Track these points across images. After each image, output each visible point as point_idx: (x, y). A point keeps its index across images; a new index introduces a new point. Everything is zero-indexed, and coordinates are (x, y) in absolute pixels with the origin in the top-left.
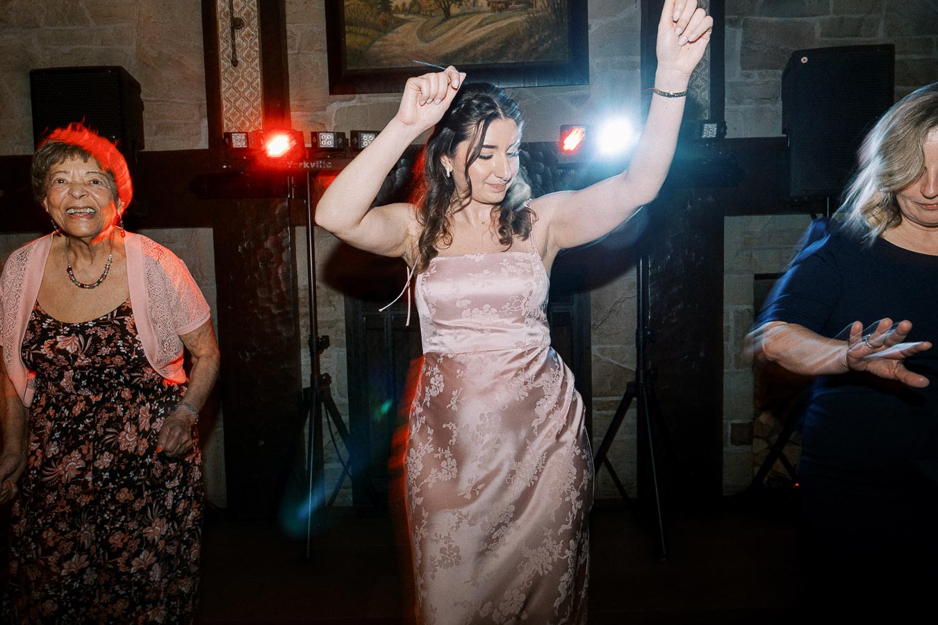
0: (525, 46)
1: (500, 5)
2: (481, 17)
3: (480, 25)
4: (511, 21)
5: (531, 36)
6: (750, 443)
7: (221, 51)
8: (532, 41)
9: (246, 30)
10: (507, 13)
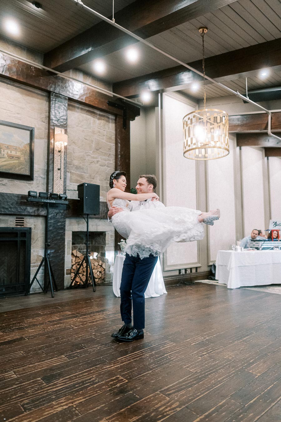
0: (17, 169)
1: (11, 157)
2: (6, 159)
3: (5, 161)
4: (14, 162)
5: (19, 166)
6: (71, 274)
8: (19, 168)
10: (13, 159)
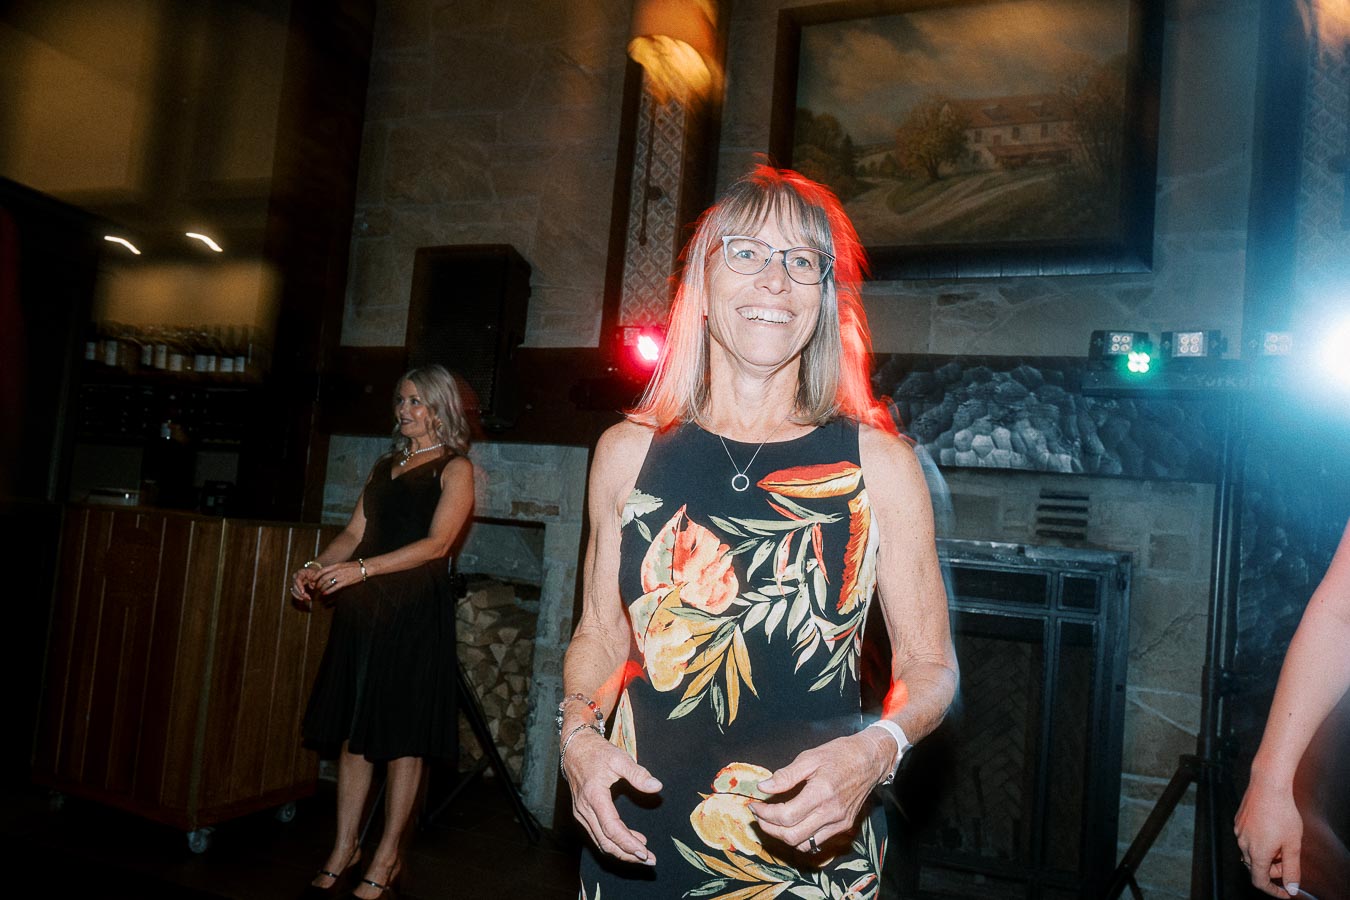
0: (1049, 217)
1: (1015, 161)
2: (986, 177)
4: (1031, 182)
5: (1059, 203)
7: (630, 226)
8: (1061, 209)
9: (664, 201)
10: (1023, 171)
